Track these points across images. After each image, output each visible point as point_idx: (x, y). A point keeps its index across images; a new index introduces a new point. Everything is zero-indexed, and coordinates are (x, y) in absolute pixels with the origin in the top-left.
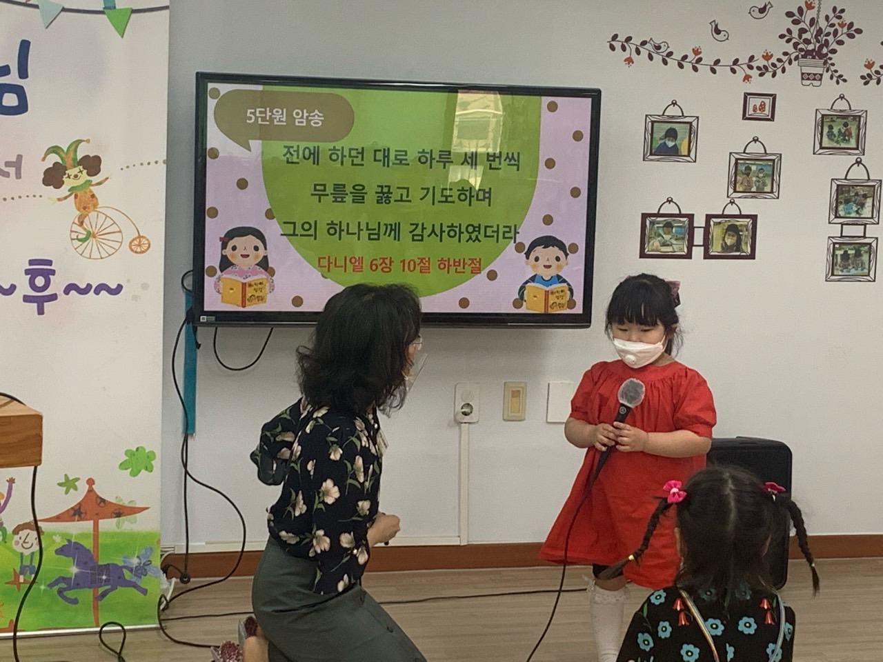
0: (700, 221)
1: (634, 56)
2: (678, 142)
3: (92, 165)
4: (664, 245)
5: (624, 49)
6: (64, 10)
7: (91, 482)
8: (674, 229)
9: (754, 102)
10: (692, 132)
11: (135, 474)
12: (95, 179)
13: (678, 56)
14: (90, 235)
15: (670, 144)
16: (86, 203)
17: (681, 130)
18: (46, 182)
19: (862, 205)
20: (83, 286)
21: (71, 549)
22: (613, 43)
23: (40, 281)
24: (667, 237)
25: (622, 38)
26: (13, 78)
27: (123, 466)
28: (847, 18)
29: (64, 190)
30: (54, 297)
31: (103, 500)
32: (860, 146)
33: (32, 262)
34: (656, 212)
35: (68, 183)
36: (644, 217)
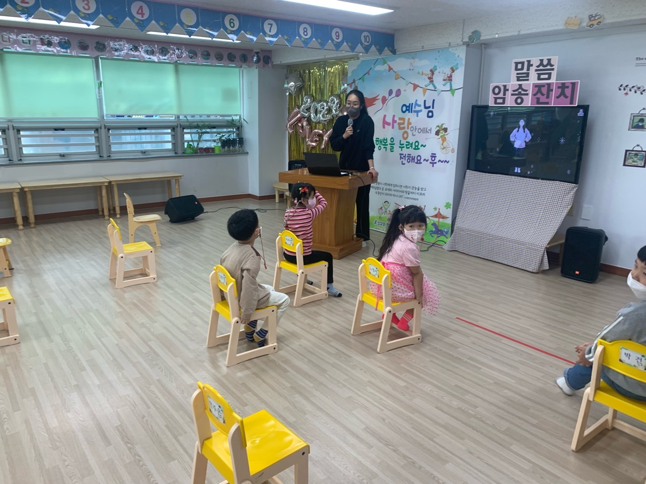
1: (629, 92)
2: (644, 123)
3: (445, 130)
4: (634, 162)
5: (624, 89)
6: (442, 91)
7: (439, 209)
8: (639, 156)
11: (447, 209)
12: (446, 133)
14: (444, 148)
15: (641, 124)
16: (444, 139)
18: (436, 134)
20: (442, 160)
21: (434, 224)
22: (621, 88)
23: (433, 159)
24: (635, 159)
25: (624, 86)
26: (431, 109)
27: (445, 206)
29: (439, 137)
30: (436, 163)
31: (441, 214)
33: (432, 154)
34: (632, 149)
35: (440, 135)
36: (627, 151)
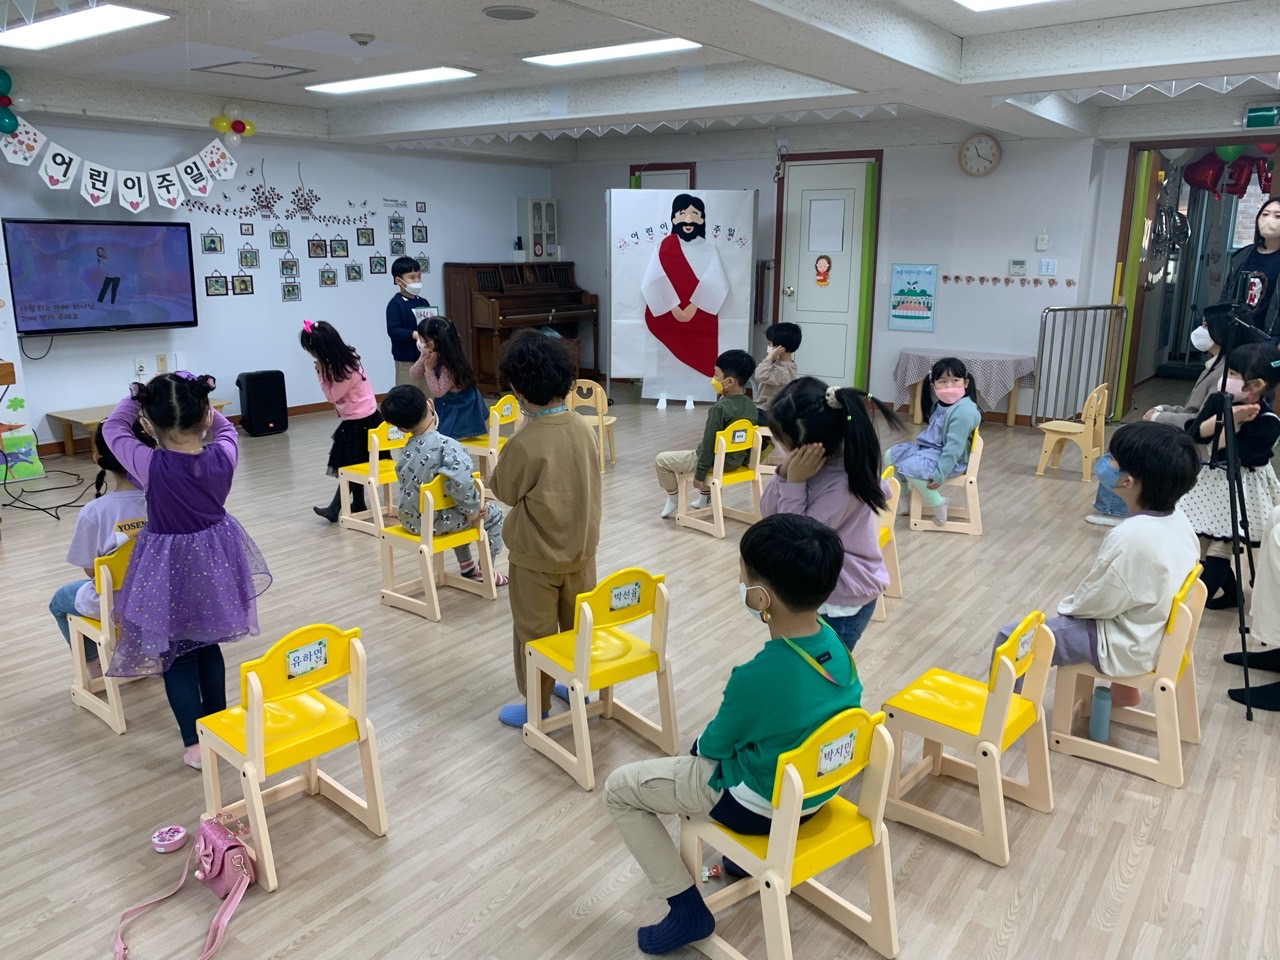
0: (229, 279)
1: (193, 208)
2: (216, 245)
4: (216, 290)
5: (187, 205)
8: (219, 283)
9: (244, 227)
10: (221, 241)
11: (15, 410)
13: (211, 208)
15: (213, 246)
17: (217, 240)
19: (292, 269)
24: (217, 287)
27: (9, 407)
28: (276, 192)
32: (288, 245)
34: (212, 276)
36: (206, 278)
